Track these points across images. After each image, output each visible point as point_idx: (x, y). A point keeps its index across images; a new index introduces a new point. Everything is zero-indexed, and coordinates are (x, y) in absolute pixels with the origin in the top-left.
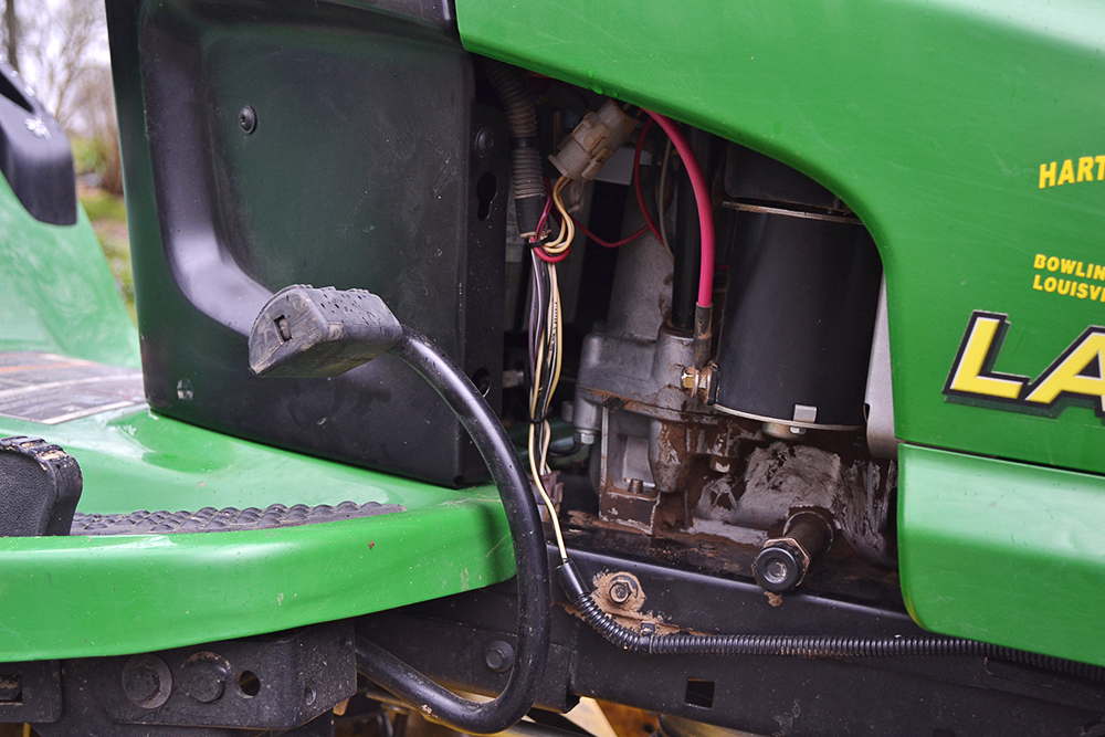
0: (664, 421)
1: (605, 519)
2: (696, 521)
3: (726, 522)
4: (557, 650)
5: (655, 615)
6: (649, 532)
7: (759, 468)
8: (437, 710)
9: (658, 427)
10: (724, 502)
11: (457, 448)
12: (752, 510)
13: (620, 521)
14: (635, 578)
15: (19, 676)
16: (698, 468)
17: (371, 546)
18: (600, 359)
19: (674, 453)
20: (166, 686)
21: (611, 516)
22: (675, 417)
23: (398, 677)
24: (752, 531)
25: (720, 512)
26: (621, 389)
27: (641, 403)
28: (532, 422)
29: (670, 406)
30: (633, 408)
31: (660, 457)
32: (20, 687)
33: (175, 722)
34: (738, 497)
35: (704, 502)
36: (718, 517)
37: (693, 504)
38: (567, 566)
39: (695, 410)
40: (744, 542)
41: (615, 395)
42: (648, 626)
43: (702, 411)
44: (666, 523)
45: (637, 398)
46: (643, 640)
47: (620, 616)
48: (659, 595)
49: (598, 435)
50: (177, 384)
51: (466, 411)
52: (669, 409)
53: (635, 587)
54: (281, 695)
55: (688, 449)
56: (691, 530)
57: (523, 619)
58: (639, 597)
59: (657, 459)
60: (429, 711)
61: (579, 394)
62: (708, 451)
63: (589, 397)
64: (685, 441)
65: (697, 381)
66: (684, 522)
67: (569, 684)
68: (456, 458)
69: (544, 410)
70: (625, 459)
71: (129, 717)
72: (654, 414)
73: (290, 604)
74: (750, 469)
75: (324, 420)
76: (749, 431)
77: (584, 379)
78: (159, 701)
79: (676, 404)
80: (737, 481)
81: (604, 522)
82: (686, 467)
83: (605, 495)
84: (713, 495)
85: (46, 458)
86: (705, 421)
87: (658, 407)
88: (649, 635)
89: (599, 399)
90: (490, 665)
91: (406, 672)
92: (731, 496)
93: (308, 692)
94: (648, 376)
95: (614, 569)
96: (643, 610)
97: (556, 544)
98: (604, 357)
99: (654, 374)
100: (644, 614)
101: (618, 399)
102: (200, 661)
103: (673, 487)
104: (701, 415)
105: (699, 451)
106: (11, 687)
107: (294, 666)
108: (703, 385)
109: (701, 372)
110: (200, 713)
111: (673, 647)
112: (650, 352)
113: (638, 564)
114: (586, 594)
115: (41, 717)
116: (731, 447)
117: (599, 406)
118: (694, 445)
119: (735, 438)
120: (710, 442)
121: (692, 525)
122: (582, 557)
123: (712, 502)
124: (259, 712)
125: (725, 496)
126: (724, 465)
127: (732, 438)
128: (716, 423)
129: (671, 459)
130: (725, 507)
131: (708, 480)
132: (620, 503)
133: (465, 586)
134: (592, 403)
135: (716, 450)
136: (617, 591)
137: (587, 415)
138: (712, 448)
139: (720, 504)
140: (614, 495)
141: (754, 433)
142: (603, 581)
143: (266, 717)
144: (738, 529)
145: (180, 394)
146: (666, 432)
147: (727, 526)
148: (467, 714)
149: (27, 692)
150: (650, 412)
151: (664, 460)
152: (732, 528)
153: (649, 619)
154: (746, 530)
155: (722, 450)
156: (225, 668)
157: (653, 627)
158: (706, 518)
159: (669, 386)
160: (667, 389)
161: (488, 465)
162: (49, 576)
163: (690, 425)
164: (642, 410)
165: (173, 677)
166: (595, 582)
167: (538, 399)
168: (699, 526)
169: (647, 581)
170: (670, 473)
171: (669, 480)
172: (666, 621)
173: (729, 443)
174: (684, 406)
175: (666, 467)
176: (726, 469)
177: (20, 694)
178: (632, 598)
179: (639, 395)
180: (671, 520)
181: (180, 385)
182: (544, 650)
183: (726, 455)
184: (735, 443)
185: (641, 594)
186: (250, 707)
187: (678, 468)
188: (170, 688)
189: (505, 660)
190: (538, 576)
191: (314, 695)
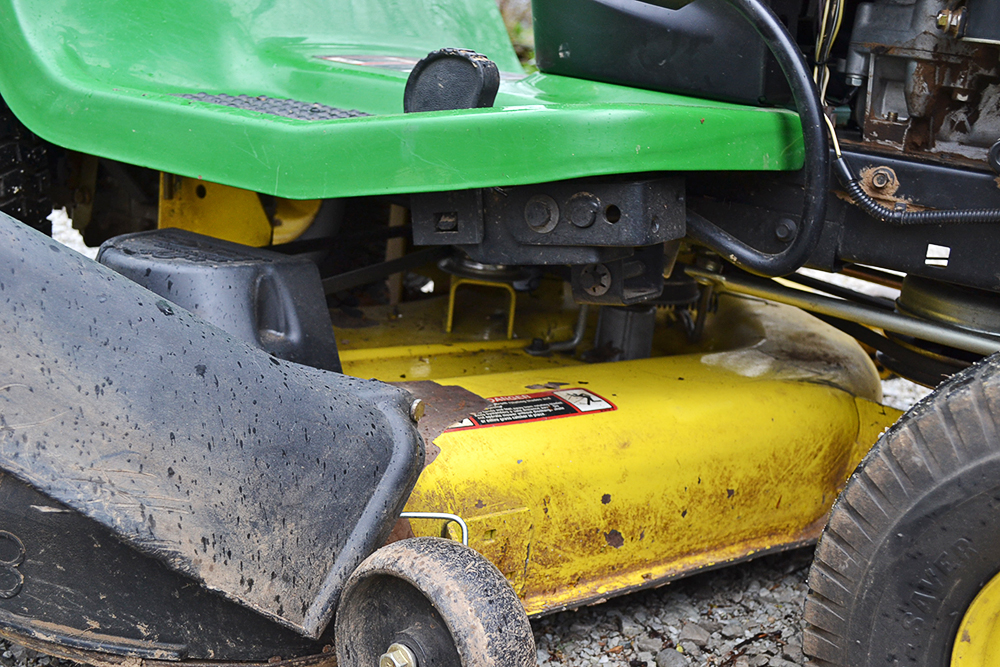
0: (919, 60)
1: (868, 140)
2: (937, 143)
3: (961, 143)
4: (829, 224)
5: (906, 198)
6: (901, 149)
7: (991, 100)
8: (740, 258)
9: (914, 65)
10: (961, 128)
11: (761, 76)
12: (983, 133)
13: (879, 142)
14: (892, 171)
15: (456, 213)
16: (943, 99)
17: (702, 122)
18: (870, 20)
19: (925, 85)
20: (555, 217)
21: (872, 138)
22: (928, 56)
23: (713, 235)
24: (982, 150)
25: (957, 136)
26: (886, 39)
27: (901, 48)
28: (817, 64)
29: (925, 49)
30: (894, 53)
31: (914, 88)
32: (457, 220)
33: (560, 241)
34: (972, 123)
35: (945, 127)
36: (955, 139)
37: (937, 129)
38: (841, 160)
39: (944, 51)
40: (975, 158)
41: (880, 44)
42: (901, 205)
43: (949, 52)
44: (914, 144)
45: (898, 45)
46: (896, 215)
47: (880, 200)
48: (910, 182)
49: (865, 79)
50: (558, 48)
51: (772, 36)
52: (923, 50)
53: (892, 177)
54: (635, 221)
55: (937, 83)
56: (933, 150)
57: (808, 191)
58: (894, 184)
59: (911, 90)
60: (735, 259)
61: (852, 48)
62: (952, 85)
63: (859, 49)
64: (935, 76)
65: (949, 19)
66: (929, 144)
67: (837, 250)
68: (761, 82)
69: (826, 55)
70: (884, 100)
71: (529, 240)
72: (912, 55)
73: (645, 154)
74: (984, 100)
75: (664, 61)
76: (986, 69)
77: (857, 36)
78: (550, 227)
79: (929, 46)
80: (973, 111)
81: (866, 142)
82: (934, 97)
83: (869, 122)
84: (953, 122)
85: (476, 59)
86: (952, 60)
87: (915, 49)
88: (901, 211)
89: (867, 50)
90: (779, 235)
91: (719, 232)
92: (967, 123)
93: (653, 224)
94: (908, 28)
95: (876, 164)
96: (897, 194)
97: (833, 148)
98: (872, 18)
99: (913, 25)
100: (898, 197)
101: (883, 47)
102: (579, 198)
103: (923, 112)
104: (949, 55)
105: (944, 84)
106: (450, 220)
107: (645, 201)
108: (954, 23)
109: (953, 13)
110: (578, 235)
111: (919, 219)
112: (910, 11)
113: (895, 161)
114: (854, 180)
115: (471, 240)
116: (971, 81)
117: (866, 56)
118: (941, 79)
119: (974, 75)
120: (954, 78)
121: (934, 146)
122: (853, 156)
123: (952, 127)
124: (619, 233)
125: (962, 123)
126: (964, 95)
127: (971, 74)
128: (959, 62)
129: (921, 89)
130: (961, 132)
131: (950, 111)
132: (880, 128)
133: (765, 167)
134: (862, 53)
135: (959, 84)
136: (878, 179)
137: (858, 63)
138: (955, 82)
139: (957, 129)
140: (875, 121)
141: (989, 71)
142: (867, 174)
143: (624, 237)
144: (971, 148)
145: (561, 55)
146: (919, 69)
147: (962, 146)
148: (762, 261)
149: (461, 224)
150: (909, 54)
151: (917, 91)
152: (967, 148)
153: (901, 200)
154: (977, 149)
155: (963, 84)
156: (597, 202)
157: (905, 206)
158: (945, 140)
159: (925, 33)
160: (923, 35)
161: (787, 76)
162: (478, 129)
163: (939, 63)
164: (902, 54)
165: (560, 211)
166: (861, 175)
167: (823, 44)
168: (940, 147)
169: (901, 173)
170: (921, 101)
171: (919, 107)
172: (914, 202)
173: (969, 78)
174: (936, 48)
175: (918, 96)
176: (964, 99)
177: (457, 226)
178: (889, 185)
179: (900, 42)
180: (918, 141)
181: (561, 48)
182: (820, 225)
183: (966, 87)
184: (973, 78)
185: (897, 182)
186: (613, 230)
187: (928, 97)
188: (557, 218)
189: (790, 232)
190: (821, 159)
191: (658, 226)
